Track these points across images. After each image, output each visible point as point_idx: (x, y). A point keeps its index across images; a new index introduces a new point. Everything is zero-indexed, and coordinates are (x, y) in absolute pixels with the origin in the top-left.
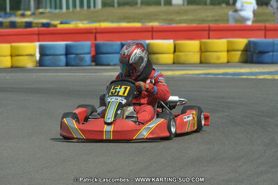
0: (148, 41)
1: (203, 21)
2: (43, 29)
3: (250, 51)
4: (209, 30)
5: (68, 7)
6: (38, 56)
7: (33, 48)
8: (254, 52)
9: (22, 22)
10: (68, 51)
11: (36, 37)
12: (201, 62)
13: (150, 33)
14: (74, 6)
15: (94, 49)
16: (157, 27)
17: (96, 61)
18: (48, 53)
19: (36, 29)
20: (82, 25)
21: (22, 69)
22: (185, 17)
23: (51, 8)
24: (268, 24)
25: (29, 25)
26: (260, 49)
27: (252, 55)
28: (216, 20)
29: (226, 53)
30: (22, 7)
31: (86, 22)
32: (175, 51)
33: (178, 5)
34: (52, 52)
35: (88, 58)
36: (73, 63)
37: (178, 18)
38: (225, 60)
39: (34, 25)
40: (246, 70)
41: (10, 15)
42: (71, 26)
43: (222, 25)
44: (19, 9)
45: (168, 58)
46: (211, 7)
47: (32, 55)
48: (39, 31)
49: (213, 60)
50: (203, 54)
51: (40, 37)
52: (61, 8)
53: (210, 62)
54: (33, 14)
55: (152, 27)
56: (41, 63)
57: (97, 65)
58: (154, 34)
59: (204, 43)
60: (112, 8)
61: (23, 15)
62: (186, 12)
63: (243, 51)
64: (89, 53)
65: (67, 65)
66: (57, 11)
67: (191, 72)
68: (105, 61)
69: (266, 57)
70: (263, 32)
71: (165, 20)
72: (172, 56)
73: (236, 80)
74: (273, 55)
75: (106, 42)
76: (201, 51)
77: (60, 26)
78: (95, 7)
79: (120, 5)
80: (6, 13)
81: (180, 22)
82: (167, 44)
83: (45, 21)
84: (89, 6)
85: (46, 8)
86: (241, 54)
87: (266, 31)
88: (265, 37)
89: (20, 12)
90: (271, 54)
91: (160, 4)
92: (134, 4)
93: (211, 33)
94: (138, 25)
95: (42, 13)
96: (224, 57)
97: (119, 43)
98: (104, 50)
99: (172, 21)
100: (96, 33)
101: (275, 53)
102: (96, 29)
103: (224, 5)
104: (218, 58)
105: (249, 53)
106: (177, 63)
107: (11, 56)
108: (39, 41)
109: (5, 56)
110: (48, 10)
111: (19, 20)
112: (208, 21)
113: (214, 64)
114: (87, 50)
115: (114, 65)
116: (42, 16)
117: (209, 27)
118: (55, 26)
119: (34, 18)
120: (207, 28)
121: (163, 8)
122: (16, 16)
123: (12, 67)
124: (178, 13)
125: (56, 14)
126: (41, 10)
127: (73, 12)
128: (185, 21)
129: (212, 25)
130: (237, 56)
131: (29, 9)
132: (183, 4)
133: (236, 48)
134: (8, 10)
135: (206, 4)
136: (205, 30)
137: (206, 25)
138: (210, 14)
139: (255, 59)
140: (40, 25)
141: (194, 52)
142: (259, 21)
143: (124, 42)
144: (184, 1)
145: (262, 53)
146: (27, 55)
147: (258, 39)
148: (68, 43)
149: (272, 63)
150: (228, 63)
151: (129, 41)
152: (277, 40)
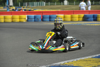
0: (57, 15)
1: (73, 9)
4: (74, 12)
5: (36, 6)
6: (27, 19)
7: (25, 16)
10: (35, 17)
11: (26, 13)
12: (71, 21)
13: (57, 13)
14: (38, 5)
15: (42, 17)
16: (59, 11)
17: (42, 20)
18: (30, 18)
19: (27, 11)
20: (40, 10)
21: (22, 22)
22: (68, 8)
23: (31, 5)
27: (85, 19)
28: (76, 9)
30: (23, 5)
32: (64, 18)
33: (66, 5)
34: (31, 18)
35: (40, 19)
36: (36, 21)
40: (83, 23)
41: (20, 7)
42: (37, 10)
43: (77, 10)
44: (23, 6)
47: (25, 18)
49: (74, 20)
51: (28, 13)
52: (34, 6)
54: (27, 7)
55: (58, 11)
56: (27, 21)
57: (43, 21)
58: (59, 13)
59: (72, 15)
60: (48, 6)
61: (24, 8)
62: (68, 7)
63: (83, 18)
64: (40, 18)
65: (35, 21)
66: (33, 6)
67: (68, 23)
68: (45, 20)
69: (89, 19)
70: (89, 12)
71: (62, 9)
73: (80, 26)
75: (45, 15)
76: (71, 18)
77: (34, 11)
78: (43, 5)
79: (50, 5)
80: (19, 7)
81: (66, 10)
82: (62, 16)
83: (29, 9)
84: (42, 5)
85: (30, 6)
88: (89, 14)
89: (23, 7)
92: (54, 5)
93: (74, 13)
95: (29, 7)
96: (77, 19)
97: (49, 15)
98: (44, 17)
99: (64, 9)
100: (43, 12)
101: (92, 18)
102: (43, 11)
104: (76, 20)
106: (64, 21)
107: (19, 19)
108: (27, 15)
109: (18, 19)
110: (31, 6)
114: (40, 17)
115: (47, 21)
117: (74, 11)
118: (32, 10)
121: (62, 6)
123: (20, 22)
126: (29, 6)
127: (37, 7)
128: (68, 9)
129: (74, 10)
130: (81, 19)
131: (25, 6)
132: (68, 5)
133: (81, 17)
134: (20, 6)
135: (74, 5)
136: (72, 12)
139: (86, 20)
141: (69, 18)
143: (50, 15)
144: (68, 4)
145: (88, 18)
146: (24, 18)
147: (87, 14)
148: (35, 15)
149: (91, 21)
150: (79, 21)
151: (52, 15)
152: (92, 15)
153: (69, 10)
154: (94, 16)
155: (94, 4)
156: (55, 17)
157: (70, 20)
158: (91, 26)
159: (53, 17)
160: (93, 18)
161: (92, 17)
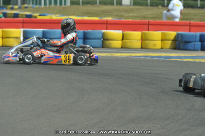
0: (103, 31)
1: (145, 17)
2: (27, 19)
3: (178, 41)
4: (149, 24)
5: (45, 4)
6: (22, 38)
8: (181, 42)
9: (11, 14)
10: (44, 36)
11: (21, 24)
12: (142, 48)
13: (106, 25)
14: (50, 3)
16: (110, 21)
18: (30, 36)
19: (21, 19)
20: (55, 17)
22: (131, 14)
23: (33, 4)
24: (192, 22)
25: (16, 16)
26: (186, 40)
27: (180, 44)
28: (154, 18)
29: (160, 42)
30: (12, 2)
31: (58, 15)
32: (123, 39)
37: (126, 15)
38: (160, 47)
39: (20, 16)
40: (174, 54)
41: (3, 8)
42: (48, 17)
43: (158, 21)
44: (10, 4)
45: (118, 44)
46: (151, 7)
47: (17, 38)
48: (23, 20)
49: (151, 47)
50: (143, 41)
51: (24, 24)
52: (40, 4)
53: (148, 47)
54: (20, 8)
55: (107, 21)
58: (108, 25)
59: (144, 33)
60: (78, 6)
61: (12, 9)
62: (132, 11)
64: (60, 38)
66: (37, 6)
67: (134, 55)
69: (190, 45)
70: (189, 27)
71: (117, 16)
72: (120, 42)
73: (167, 61)
74: (195, 44)
76: (142, 40)
77: (39, 18)
78: (65, 4)
79: (84, 3)
81: (128, 17)
82: (118, 33)
83: (28, 13)
84: (61, 4)
85: (29, 4)
86: (172, 43)
87: (191, 26)
88: (190, 31)
89: (10, 6)
90: (194, 43)
91: (113, 4)
92: (94, 3)
93: (150, 27)
94: (97, 19)
95: (26, 7)
96: (159, 44)
97: (82, 31)
99: (121, 16)
101: (196, 43)
103: (160, 7)
104: (155, 45)
105: (177, 42)
106: (124, 47)
107: (2, 38)
108: (23, 28)
110: (31, 5)
111: (9, 12)
112: (148, 18)
113: (151, 49)
114: (58, 36)
116: (26, 9)
117: (149, 22)
118: (36, 17)
119: (20, 11)
120: (147, 23)
121: (115, 7)
122: (7, 9)
123: (2, 46)
124: (127, 11)
125: (36, 8)
126: (26, 5)
127: (49, 7)
128: (132, 17)
129: (151, 21)
130: (168, 44)
131: (16, 4)
132: (131, 5)
133: (168, 38)
134: (1, 4)
135: (147, 5)
136: (146, 24)
137: (146, 21)
138: (150, 13)
139: (181, 47)
140: (25, 16)
141: (137, 40)
142: (186, 19)
143: (85, 31)
144: (131, 2)
145: (187, 42)
146: (14, 38)
147: (185, 32)
148: (44, 30)
149: (194, 50)
150: (162, 49)
151: (90, 30)
152: (198, 34)
153: (138, 20)
154: (202, 39)
155: (199, 5)
156: (100, 36)
157: (138, 44)
158: (195, 62)
159: (93, 36)
160: (200, 43)
161: (198, 39)
